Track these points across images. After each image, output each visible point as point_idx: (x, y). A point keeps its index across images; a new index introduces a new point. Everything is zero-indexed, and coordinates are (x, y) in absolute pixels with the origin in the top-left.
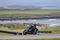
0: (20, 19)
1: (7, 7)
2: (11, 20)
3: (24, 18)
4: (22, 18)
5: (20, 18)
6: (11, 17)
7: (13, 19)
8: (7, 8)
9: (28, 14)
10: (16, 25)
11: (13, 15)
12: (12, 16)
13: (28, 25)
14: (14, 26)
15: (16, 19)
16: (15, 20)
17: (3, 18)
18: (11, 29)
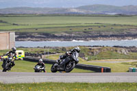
0: (106, 36)
1: (77, 8)
2: (85, 38)
3: (116, 33)
4: (111, 33)
5: (107, 33)
6: (85, 32)
7: (90, 37)
8: (76, 11)
9: (125, 25)
10: (96, 51)
11: (91, 27)
12: (88, 30)
13: (123, 50)
14: (93, 53)
15: (97, 37)
16: (94, 37)
17: (67, 35)
18: (87, 58)
